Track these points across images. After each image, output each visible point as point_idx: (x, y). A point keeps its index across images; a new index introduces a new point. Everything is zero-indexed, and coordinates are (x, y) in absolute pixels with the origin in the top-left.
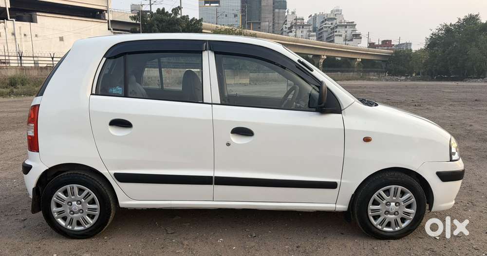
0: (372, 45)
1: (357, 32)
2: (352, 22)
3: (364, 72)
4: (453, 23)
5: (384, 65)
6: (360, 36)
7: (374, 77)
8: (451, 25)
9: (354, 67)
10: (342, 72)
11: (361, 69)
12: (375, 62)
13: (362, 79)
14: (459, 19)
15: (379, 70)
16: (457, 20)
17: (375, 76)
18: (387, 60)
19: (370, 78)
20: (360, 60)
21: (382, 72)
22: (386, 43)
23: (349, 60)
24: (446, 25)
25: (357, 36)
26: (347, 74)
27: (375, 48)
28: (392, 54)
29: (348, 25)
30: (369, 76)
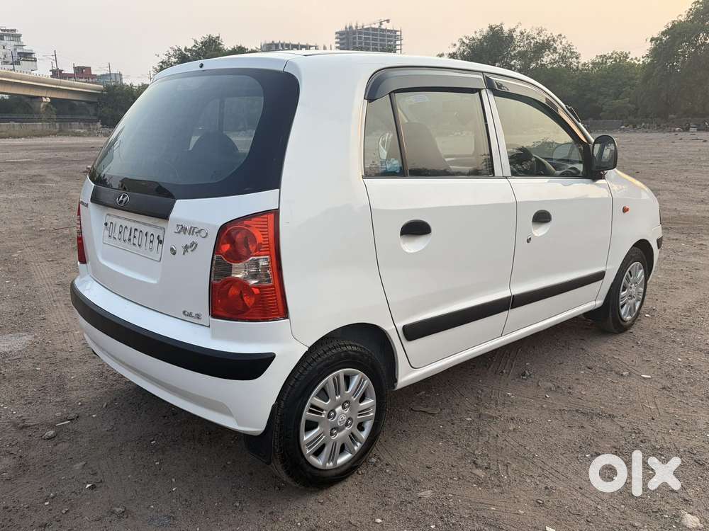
0: (57, 73)
1: (26, 49)
2: (12, 30)
3: (61, 121)
4: (189, 47)
5: (92, 110)
6: (33, 56)
7: (82, 131)
8: (186, 49)
9: (38, 113)
10: (21, 121)
11: (55, 117)
12: (75, 104)
13: (61, 133)
14: (196, 42)
15: (84, 117)
16: (193, 44)
17: (82, 129)
18: (96, 100)
19: (73, 132)
20: (49, 100)
21: (92, 121)
22: (82, 72)
23: (27, 100)
24: (179, 50)
25: (27, 56)
26: (30, 126)
27: (65, 78)
28: (102, 91)
29: (5, 35)
30: (71, 128)
